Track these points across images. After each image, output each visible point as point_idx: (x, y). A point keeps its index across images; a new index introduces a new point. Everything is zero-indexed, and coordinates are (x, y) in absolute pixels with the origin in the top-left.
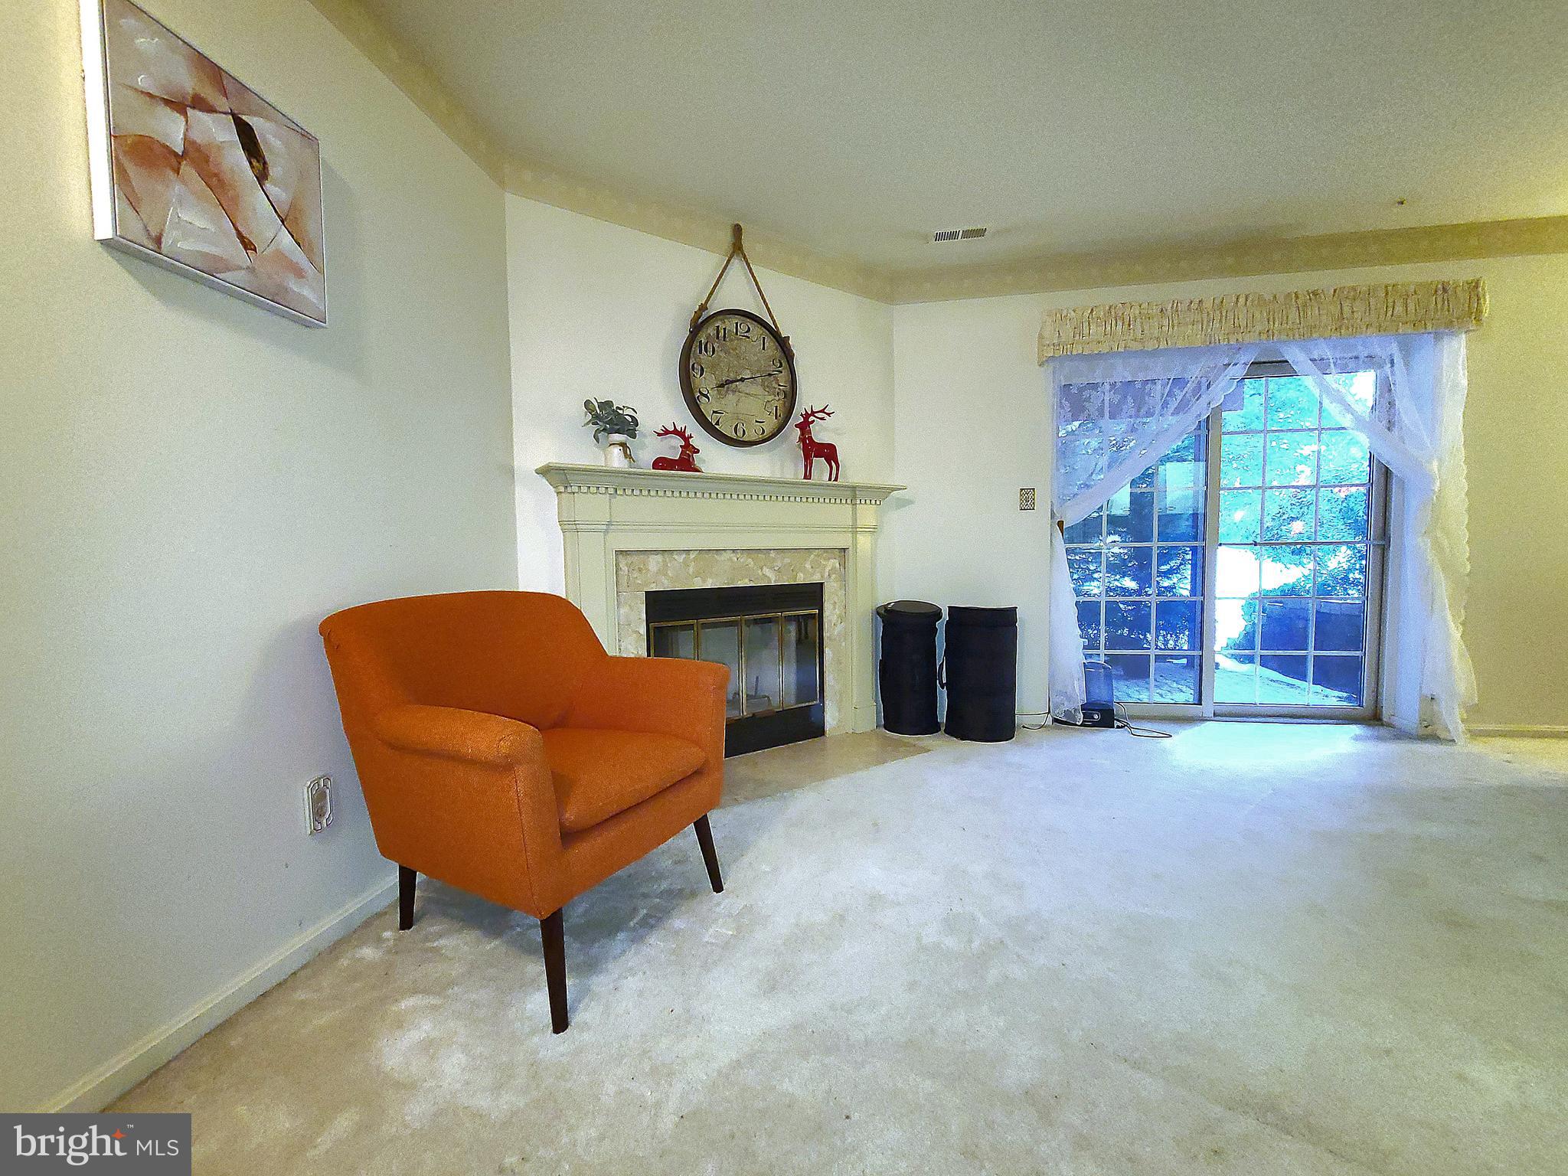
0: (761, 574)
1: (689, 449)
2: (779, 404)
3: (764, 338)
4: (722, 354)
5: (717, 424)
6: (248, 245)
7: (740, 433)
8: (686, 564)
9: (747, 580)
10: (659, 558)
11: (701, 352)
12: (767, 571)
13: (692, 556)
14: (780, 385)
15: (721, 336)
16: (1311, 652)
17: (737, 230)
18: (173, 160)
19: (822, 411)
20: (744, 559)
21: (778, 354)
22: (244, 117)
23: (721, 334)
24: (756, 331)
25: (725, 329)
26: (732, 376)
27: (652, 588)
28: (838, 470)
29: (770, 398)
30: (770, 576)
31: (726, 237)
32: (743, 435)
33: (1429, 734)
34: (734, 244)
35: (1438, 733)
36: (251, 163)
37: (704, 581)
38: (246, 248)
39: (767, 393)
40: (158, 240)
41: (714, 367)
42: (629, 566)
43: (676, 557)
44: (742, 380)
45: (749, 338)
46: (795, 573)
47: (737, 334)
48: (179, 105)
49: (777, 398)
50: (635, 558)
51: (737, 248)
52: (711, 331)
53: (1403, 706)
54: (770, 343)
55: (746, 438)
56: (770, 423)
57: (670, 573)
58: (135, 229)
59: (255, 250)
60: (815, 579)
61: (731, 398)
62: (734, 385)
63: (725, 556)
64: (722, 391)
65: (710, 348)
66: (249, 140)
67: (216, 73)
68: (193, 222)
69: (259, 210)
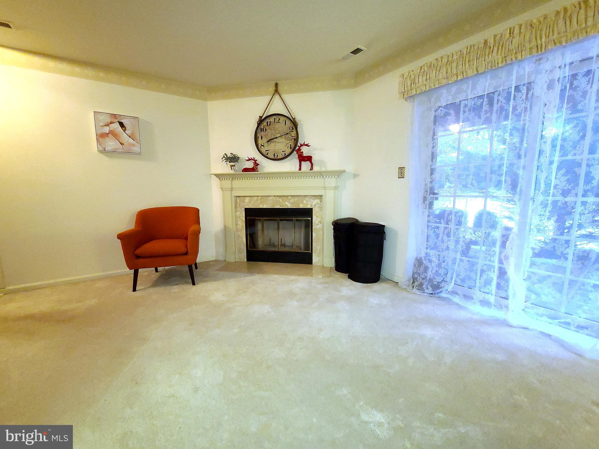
0: (284, 204)
1: (256, 164)
2: (292, 144)
3: (286, 121)
4: (269, 131)
5: (267, 154)
6: (122, 144)
7: (276, 156)
8: (257, 200)
9: (279, 206)
10: (248, 198)
11: (261, 132)
12: (287, 203)
13: (259, 198)
14: (292, 137)
17: (276, 85)
18: (107, 135)
20: (278, 199)
21: (291, 125)
22: (120, 121)
23: (269, 123)
24: (283, 119)
25: (270, 122)
26: (273, 137)
27: (246, 207)
28: (312, 166)
29: (288, 142)
30: (288, 205)
31: (272, 89)
32: (277, 157)
34: (275, 90)
36: (122, 129)
37: (263, 205)
38: (122, 145)
39: (287, 140)
40: (105, 149)
41: (266, 136)
42: (240, 200)
43: (254, 198)
44: (276, 138)
45: (279, 122)
46: (299, 204)
47: (274, 122)
48: (107, 125)
49: (291, 141)
50: (241, 198)
51: (276, 91)
52: (265, 124)
54: (288, 122)
55: (278, 157)
56: (288, 151)
57: (252, 203)
58: (101, 149)
59: (124, 144)
60: (309, 207)
61: (272, 145)
62: (273, 140)
63: (271, 198)
64: (269, 143)
65: (265, 129)
66: (122, 125)
67: (114, 116)
68: (111, 144)
69: (124, 137)
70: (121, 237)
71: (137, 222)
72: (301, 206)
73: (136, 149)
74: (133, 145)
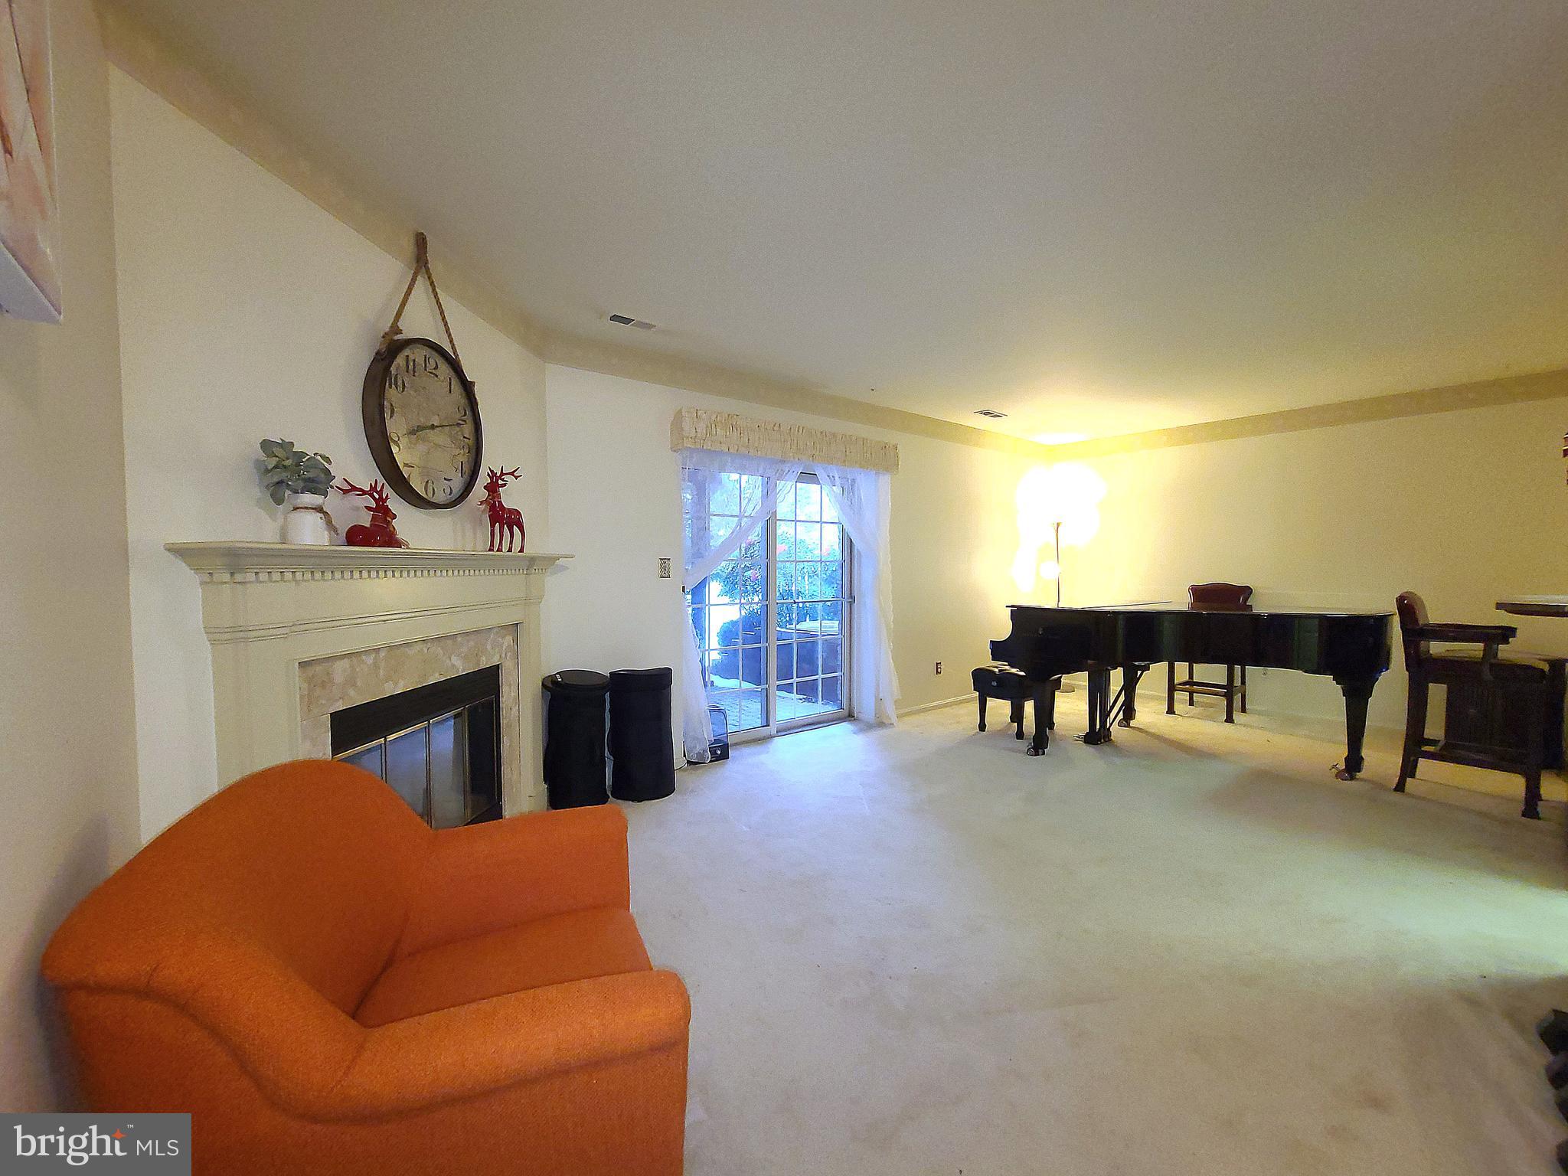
0: (450, 664)
1: (382, 512)
2: (464, 459)
3: (450, 379)
5: (408, 480)
7: (430, 493)
8: (376, 666)
9: (437, 675)
10: (346, 664)
11: (392, 384)
12: (454, 660)
14: (465, 438)
15: (411, 369)
16: (820, 676)
17: (421, 242)
19: (512, 474)
20: (434, 650)
21: (463, 401)
23: (410, 366)
24: (444, 370)
25: (414, 360)
26: (422, 421)
27: (338, 707)
28: (523, 539)
29: (458, 451)
30: (457, 666)
31: (409, 246)
32: (433, 495)
33: (881, 724)
34: (419, 255)
35: (884, 721)
37: (394, 685)
39: (453, 446)
41: (404, 406)
43: (364, 657)
44: (433, 427)
45: (437, 376)
46: (478, 657)
47: (425, 369)
49: (462, 451)
50: (317, 669)
51: (421, 260)
52: (400, 362)
53: (866, 706)
54: (456, 385)
55: (435, 499)
56: (457, 483)
57: (359, 682)
62: (424, 433)
63: (416, 648)
64: (412, 437)
65: (400, 382)
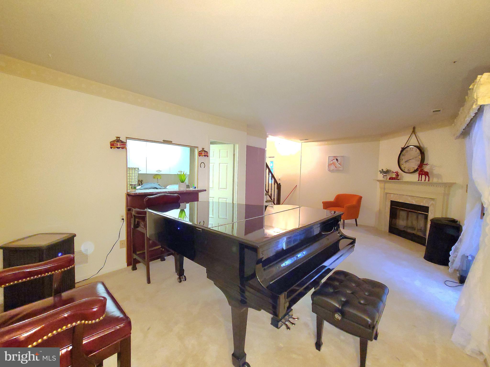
1: (397, 175)
4: (407, 155)
5: (404, 169)
7: (409, 171)
10: (393, 195)
11: (402, 156)
13: (398, 195)
17: (414, 128)
21: (419, 152)
24: (415, 148)
26: (408, 159)
28: (429, 178)
37: (400, 200)
42: (388, 195)
44: (411, 160)
45: (413, 150)
47: (410, 150)
49: (418, 162)
51: (414, 132)
52: (405, 152)
57: (394, 198)
58: (329, 169)
60: (426, 205)
61: (408, 163)
62: (408, 161)
63: (404, 196)
64: (406, 163)
65: (404, 155)
66: (337, 160)
67: (335, 157)
68: (332, 167)
69: (337, 164)
70: (323, 203)
71: (335, 199)
72: (422, 204)
73: (341, 169)
74: (340, 167)
